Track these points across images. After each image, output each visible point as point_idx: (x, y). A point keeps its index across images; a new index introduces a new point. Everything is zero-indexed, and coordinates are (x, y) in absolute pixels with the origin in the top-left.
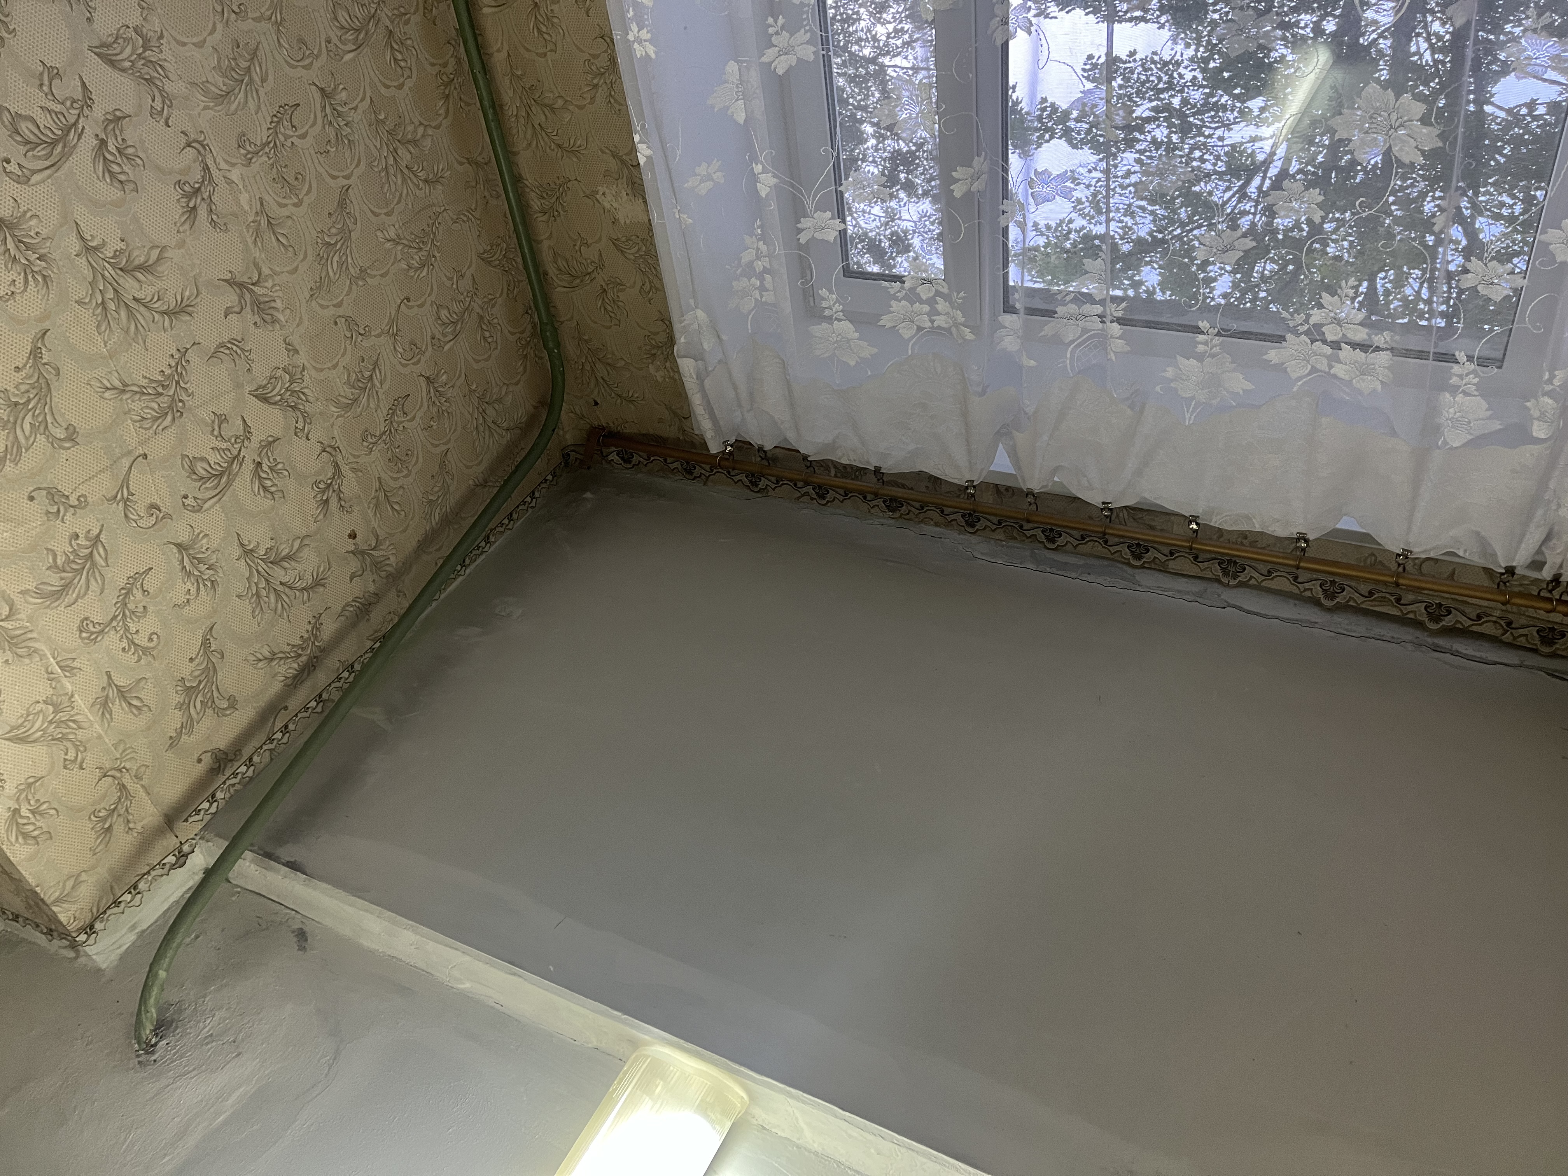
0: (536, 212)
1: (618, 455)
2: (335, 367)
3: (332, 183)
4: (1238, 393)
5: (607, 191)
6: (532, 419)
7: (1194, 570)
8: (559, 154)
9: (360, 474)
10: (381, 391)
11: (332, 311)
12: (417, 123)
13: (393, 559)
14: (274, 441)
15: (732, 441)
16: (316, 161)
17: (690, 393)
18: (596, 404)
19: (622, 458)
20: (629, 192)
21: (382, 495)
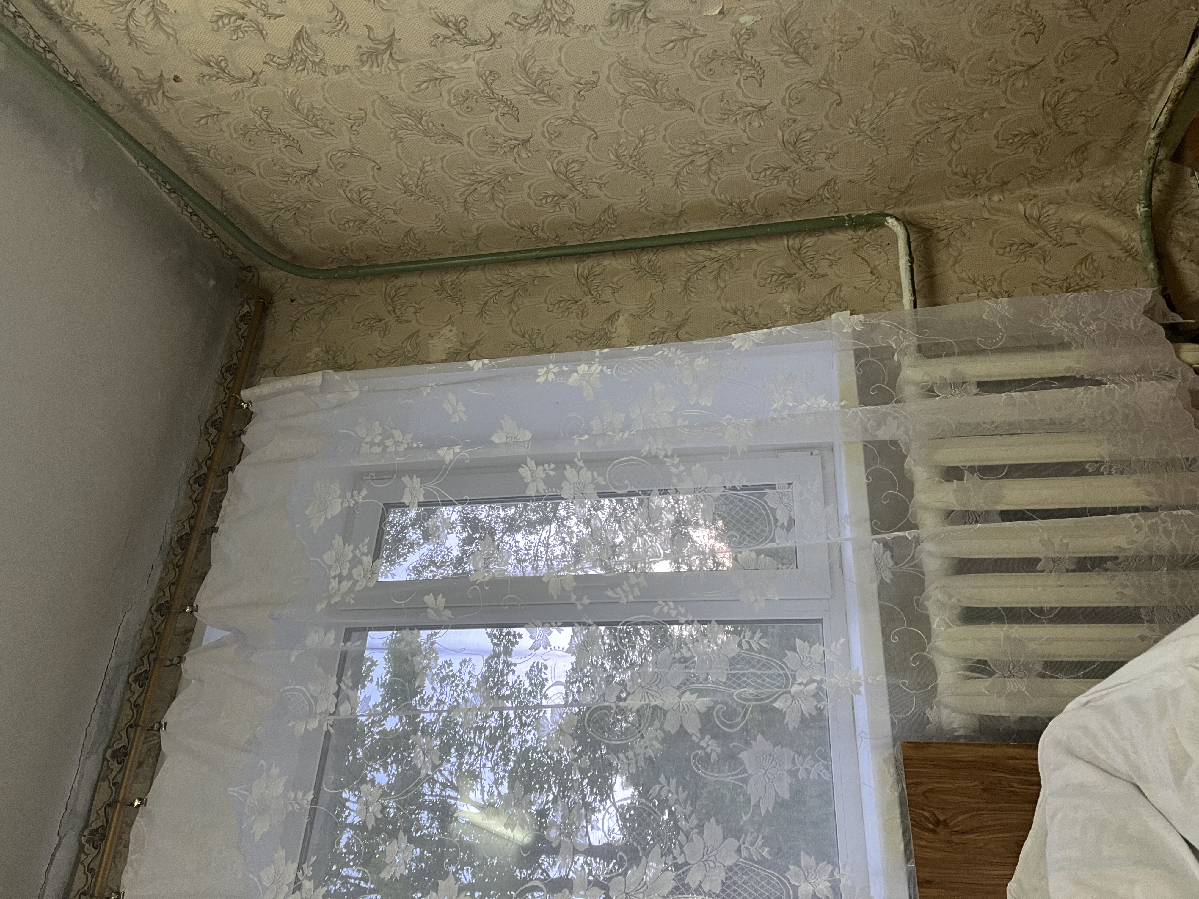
0: (442, 278)
1: (248, 312)
2: (325, 99)
3: (465, 133)
4: (252, 829)
5: (453, 333)
6: (281, 247)
7: (98, 803)
8: (481, 302)
9: (233, 98)
10: (305, 132)
11: (370, 109)
12: (506, 203)
13: (155, 108)
14: (262, 35)
15: (252, 409)
16: (481, 124)
17: (293, 378)
18: (292, 301)
19: (245, 315)
20: (451, 350)
21: (214, 111)
